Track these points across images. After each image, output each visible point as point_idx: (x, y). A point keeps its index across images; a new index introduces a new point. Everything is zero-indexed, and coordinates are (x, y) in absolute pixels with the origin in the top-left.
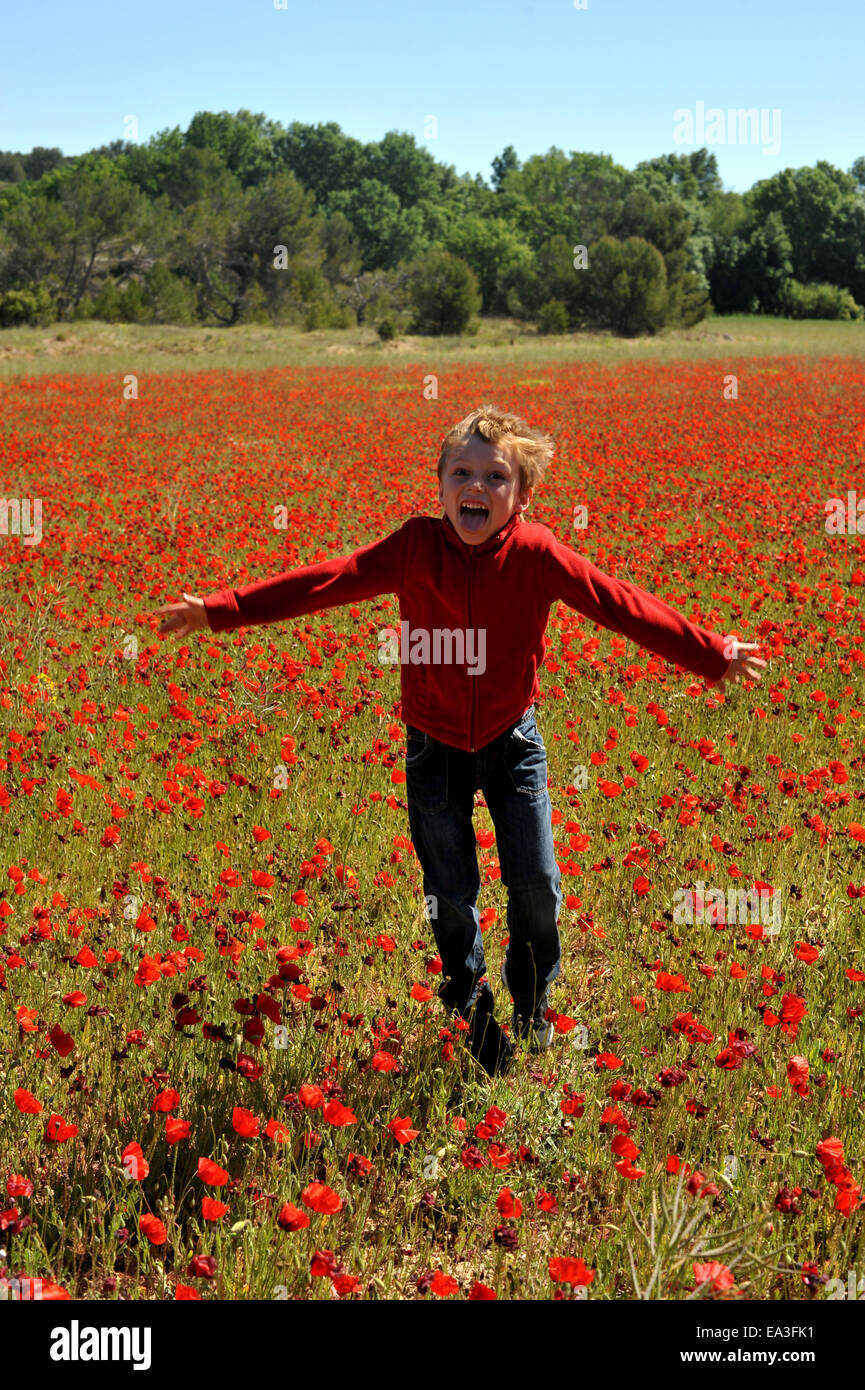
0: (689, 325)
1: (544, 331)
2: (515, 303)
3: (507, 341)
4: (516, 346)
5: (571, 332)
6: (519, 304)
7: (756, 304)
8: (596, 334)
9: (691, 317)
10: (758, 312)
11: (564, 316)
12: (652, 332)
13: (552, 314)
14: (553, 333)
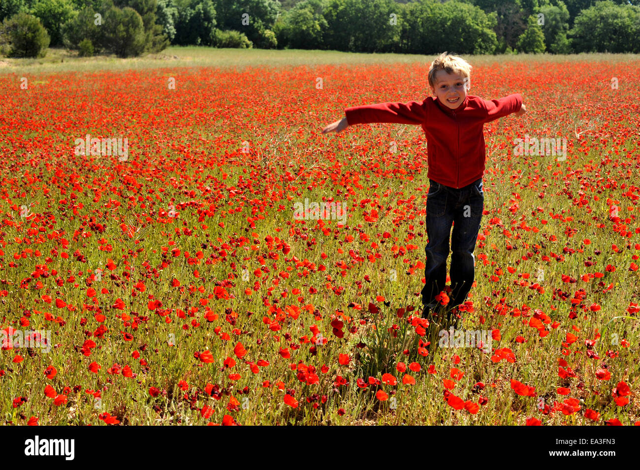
0: (158, 51)
1: (81, 55)
2: (67, 41)
3: (60, 60)
4: (65, 62)
5: (94, 55)
6: (69, 41)
7: (199, 40)
8: (108, 56)
9: (158, 47)
10: (200, 45)
11: (91, 48)
12: (136, 54)
13: (85, 46)
14: (86, 56)
